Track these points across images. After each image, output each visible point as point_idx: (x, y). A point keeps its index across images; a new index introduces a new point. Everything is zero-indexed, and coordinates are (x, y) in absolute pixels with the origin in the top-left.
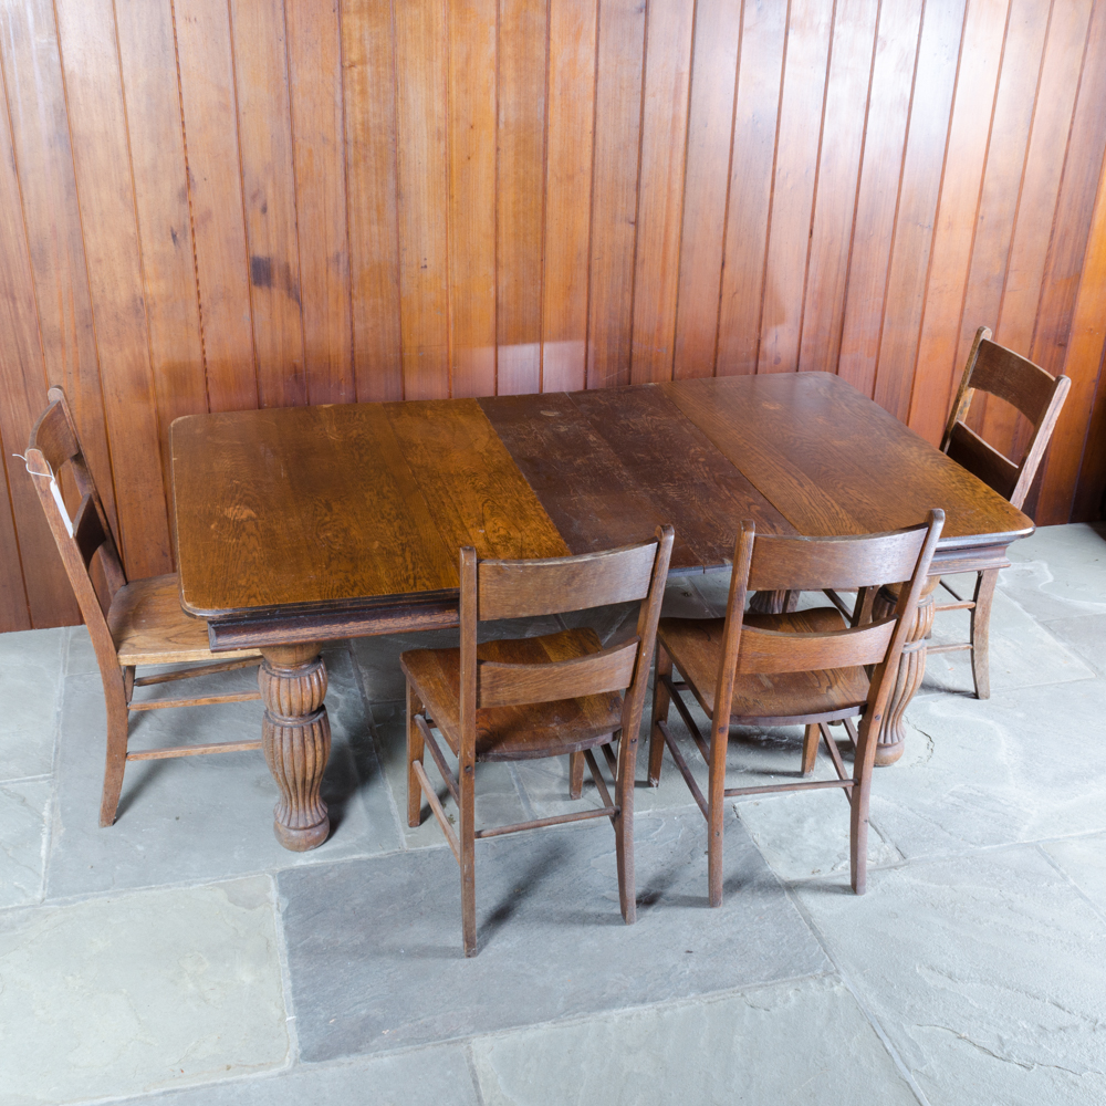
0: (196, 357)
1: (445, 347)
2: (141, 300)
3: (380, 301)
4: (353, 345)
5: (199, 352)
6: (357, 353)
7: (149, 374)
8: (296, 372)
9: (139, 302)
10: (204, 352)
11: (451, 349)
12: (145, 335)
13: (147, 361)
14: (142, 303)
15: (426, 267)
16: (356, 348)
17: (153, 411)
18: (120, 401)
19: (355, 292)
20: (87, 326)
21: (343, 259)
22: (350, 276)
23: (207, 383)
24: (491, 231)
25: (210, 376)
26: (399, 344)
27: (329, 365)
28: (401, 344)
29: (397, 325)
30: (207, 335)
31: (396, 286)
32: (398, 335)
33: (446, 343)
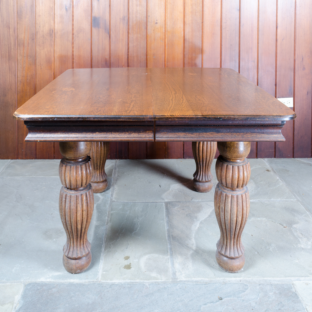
0: (70, 54)
1: (164, 55)
2: (53, 31)
3: (139, 35)
4: (128, 52)
5: (71, 51)
6: (130, 55)
7: (53, 59)
8: (106, 61)
9: (52, 31)
10: (73, 52)
11: (166, 56)
12: (52, 44)
13: (52, 54)
14: (53, 32)
15: (157, 23)
16: (130, 53)
17: (52, 73)
18: (41, 68)
19: (130, 31)
20: (33, 39)
21: (126, 19)
22: (128, 25)
23: (73, 63)
24: (182, 10)
25: (74, 61)
26: (146, 53)
27: (119, 59)
28: (147, 53)
29: (145, 45)
30: (74, 45)
31: (145, 30)
32: (145, 49)
33: (164, 53)
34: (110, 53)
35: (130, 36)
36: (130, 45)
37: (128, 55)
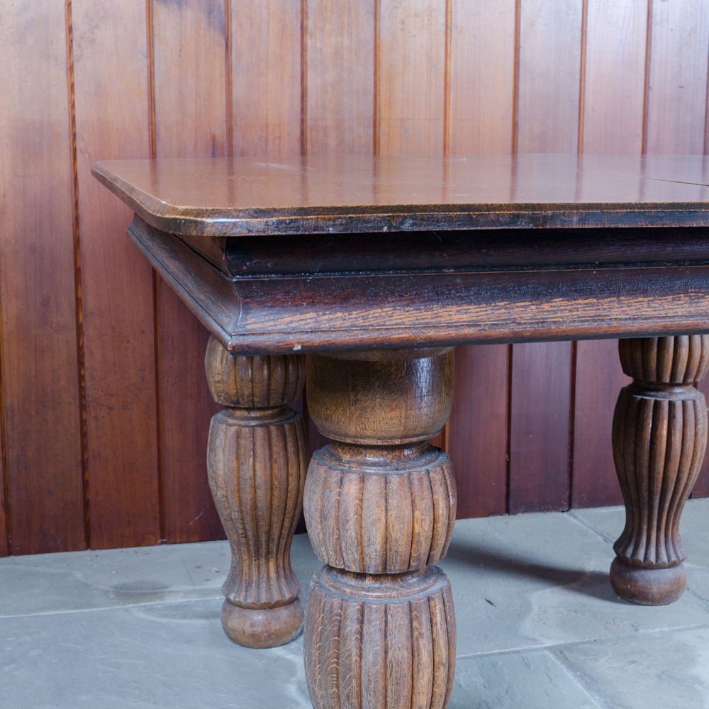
1: (442, 123)
3: (346, 41)
4: (303, 110)
5: (65, 105)
6: (309, 123)
10: (73, 106)
16: (309, 116)
19: (310, 23)
23: (74, 157)
25: (80, 145)
26: (372, 112)
27: (267, 139)
28: (375, 114)
29: (371, 82)
30: (79, 76)
31: (372, 20)
32: (371, 98)
33: (442, 117)
34: (229, 115)
35: (309, 42)
36: (313, 80)
37: (303, 121)
